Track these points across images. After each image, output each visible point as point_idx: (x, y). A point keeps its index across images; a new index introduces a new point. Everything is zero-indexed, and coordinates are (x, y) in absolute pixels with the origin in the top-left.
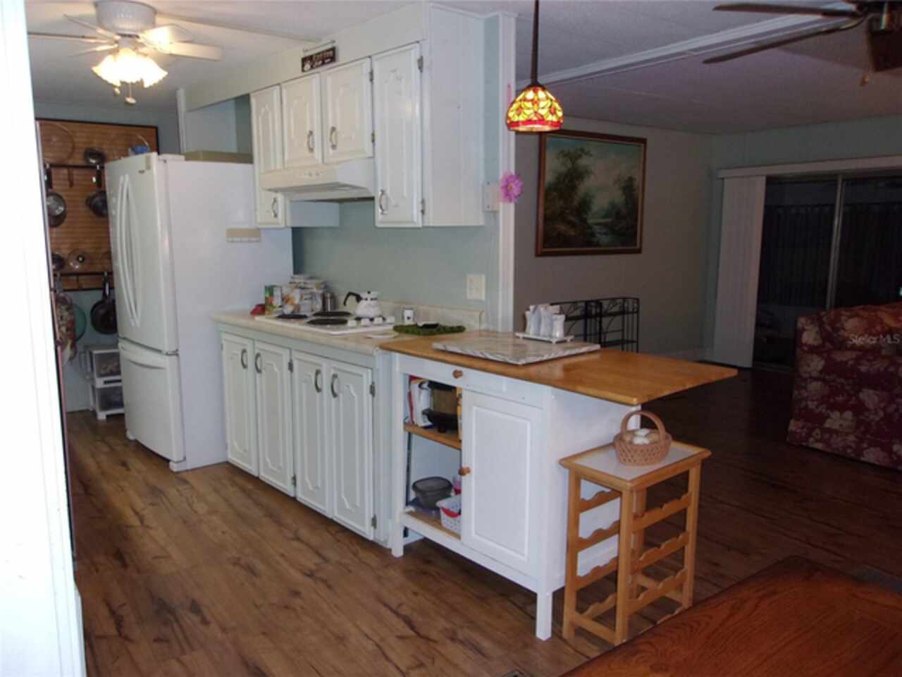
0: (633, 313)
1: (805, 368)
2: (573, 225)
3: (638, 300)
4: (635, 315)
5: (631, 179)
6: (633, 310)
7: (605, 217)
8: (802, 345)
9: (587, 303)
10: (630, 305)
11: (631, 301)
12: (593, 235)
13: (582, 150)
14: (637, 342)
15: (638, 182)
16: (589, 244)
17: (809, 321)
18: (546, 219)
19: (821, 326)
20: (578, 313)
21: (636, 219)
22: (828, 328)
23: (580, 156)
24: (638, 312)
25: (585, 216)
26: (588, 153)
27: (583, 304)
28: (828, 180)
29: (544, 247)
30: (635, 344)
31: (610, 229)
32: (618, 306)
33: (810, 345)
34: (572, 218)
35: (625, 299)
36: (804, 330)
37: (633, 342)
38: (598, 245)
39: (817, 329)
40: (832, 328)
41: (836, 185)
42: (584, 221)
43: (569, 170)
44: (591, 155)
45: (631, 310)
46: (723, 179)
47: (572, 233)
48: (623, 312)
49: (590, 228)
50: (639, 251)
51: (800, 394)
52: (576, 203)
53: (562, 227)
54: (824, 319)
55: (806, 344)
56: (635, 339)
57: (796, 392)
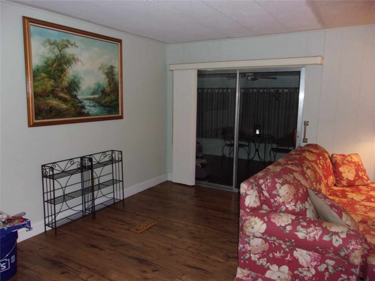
0: (118, 161)
1: (250, 229)
2: (65, 100)
3: (121, 152)
4: (120, 163)
5: (112, 67)
6: (119, 159)
7: (93, 94)
8: (245, 207)
9: (82, 158)
10: (116, 156)
11: (117, 153)
12: (83, 107)
13: (68, 41)
14: (122, 181)
15: (117, 70)
16: (81, 114)
17: (250, 187)
18: (36, 95)
19: (260, 191)
20: (75, 167)
21: (118, 95)
22: (266, 194)
23: (66, 46)
24: (121, 161)
25: (75, 93)
26: (73, 45)
27: (79, 160)
28: (230, 75)
29: (36, 119)
30: (121, 183)
31: (98, 102)
32: (108, 157)
33: (251, 207)
34: (62, 95)
35: (112, 151)
36: (246, 195)
37: (120, 181)
38: (88, 114)
39: (256, 193)
40: (270, 195)
41: (236, 77)
42: (75, 97)
43: (57, 56)
44: (77, 47)
45: (117, 159)
46: (172, 71)
47: (64, 106)
48: (112, 161)
49: (81, 102)
50: (121, 117)
51: (244, 247)
52: (65, 83)
53: (54, 102)
54: (263, 186)
55: (248, 207)
56: (121, 179)
57: (241, 246)
